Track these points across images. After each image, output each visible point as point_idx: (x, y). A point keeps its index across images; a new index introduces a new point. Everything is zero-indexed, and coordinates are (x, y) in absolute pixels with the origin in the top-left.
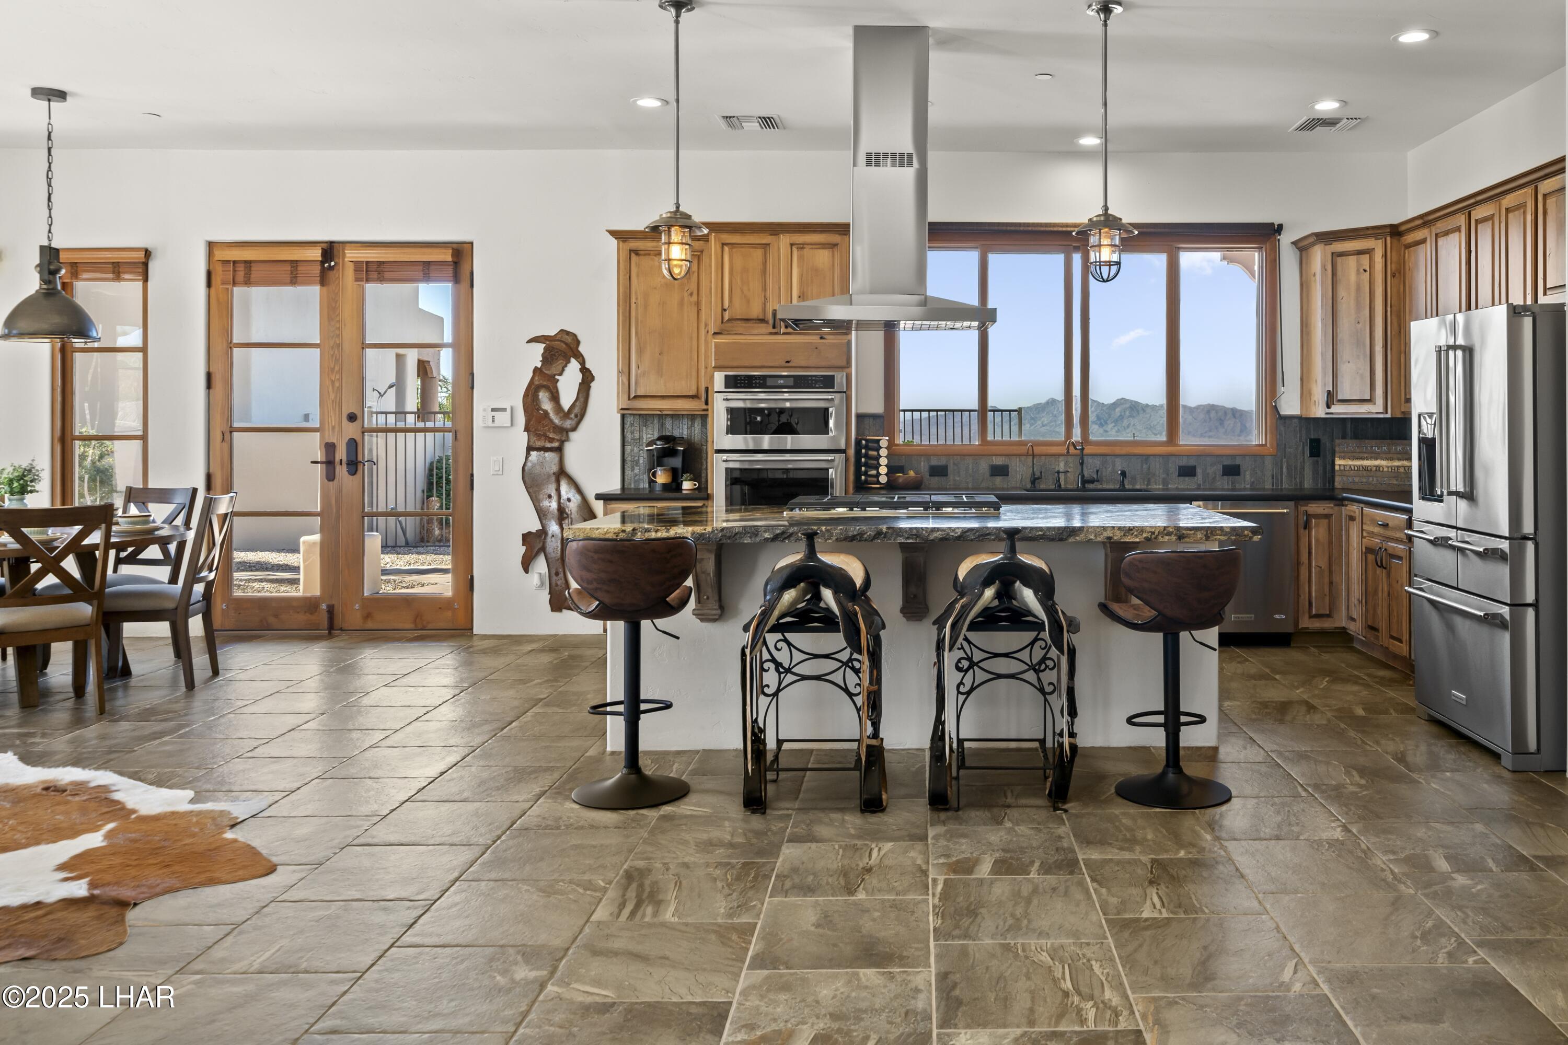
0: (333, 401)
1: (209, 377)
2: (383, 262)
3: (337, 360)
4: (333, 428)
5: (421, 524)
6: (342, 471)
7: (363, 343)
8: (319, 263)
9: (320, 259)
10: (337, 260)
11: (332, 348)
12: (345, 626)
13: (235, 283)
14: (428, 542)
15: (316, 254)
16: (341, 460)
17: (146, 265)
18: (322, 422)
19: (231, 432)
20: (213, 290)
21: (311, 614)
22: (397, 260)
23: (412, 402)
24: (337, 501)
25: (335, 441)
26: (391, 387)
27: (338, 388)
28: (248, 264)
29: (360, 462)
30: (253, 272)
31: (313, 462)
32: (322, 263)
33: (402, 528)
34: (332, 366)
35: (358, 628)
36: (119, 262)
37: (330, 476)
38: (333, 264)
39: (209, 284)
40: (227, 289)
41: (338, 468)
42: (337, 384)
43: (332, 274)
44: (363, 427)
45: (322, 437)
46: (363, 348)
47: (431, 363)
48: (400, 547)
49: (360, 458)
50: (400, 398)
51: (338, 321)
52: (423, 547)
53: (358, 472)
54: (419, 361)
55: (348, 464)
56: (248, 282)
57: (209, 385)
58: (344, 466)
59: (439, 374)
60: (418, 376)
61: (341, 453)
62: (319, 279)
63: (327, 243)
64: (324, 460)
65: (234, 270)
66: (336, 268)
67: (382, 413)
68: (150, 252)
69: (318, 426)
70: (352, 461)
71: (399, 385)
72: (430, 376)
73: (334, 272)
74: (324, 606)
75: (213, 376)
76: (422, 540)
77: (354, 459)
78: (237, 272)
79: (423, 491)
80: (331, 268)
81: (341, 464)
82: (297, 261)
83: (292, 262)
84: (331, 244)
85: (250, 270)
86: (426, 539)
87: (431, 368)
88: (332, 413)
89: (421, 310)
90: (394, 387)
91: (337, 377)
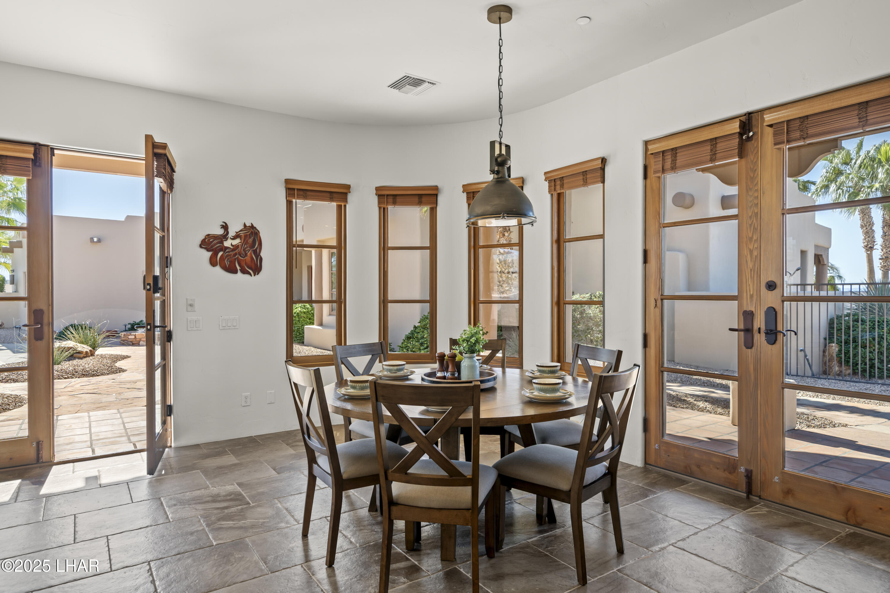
0: (751, 270)
1: (645, 253)
2: (807, 117)
3: (755, 229)
4: (752, 296)
5: (823, 361)
6: (760, 339)
7: (783, 209)
8: (737, 136)
9: (738, 130)
10: (755, 130)
11: (750, 217)
12: (764, 495)
13: (663, 171)
14: (829, 375)
15: (735, 127)
16: (759, 329)
17: (603, 169)
18: (740, 290)
19: (662, 300)
20: (648, 181)
21: (730, 473)
22: (823, 110)
23: (811, 278)
24: (755, 370)
25: (753, 310)
26: (798, 270)
27: (756, 256)
28: (674, 151)
29: (780, 332)
30: (678, 158)
31: (731, 330)
32: (741, 134)
33: (809, 364)
34: (750, 235)
35: (778, 501)
36: (586, 171)
37: (749, 344)
38: (751, 134)
39: (645, 177)
40: (659, 177)
41: (756, 336)
42: (755, 253)
43: (750, 145)
44: (783, 295)
45: (740, 306)
46: (783, 214)
47: (823, 256)
48: (808, 377)
49: (780, 328)
50: (804, 276)
51: (757, 191)
52: (825, 379)
53: (778, 342)
54: (815, 255)
55: (766, 333)
56: (674, 168)
57: (645, 261)
58: (763, 335)
59: (828, 262)
60: (815, 264)
61: (760, 322)
62: (737, 151)
63: (745, 115)
64: (742, 327)
65: (663, 160)
66: (754, 138)
67: (794, 285)
68: (606, 159)
69: (737, 294)
70: (771, 331)
71: (803, 269)
72: (822, 263)
73: (753, 142)
74: (742, 469)
75: (648, 252)
76: (825, 373)
77: (773, 328)
78: (666, 161)
79: (825, 339)
80: (749, 139)
81: (759, 332)
82: (716, 138)
83: (711, 140)
84: (749, 114)
85: (676, 156)
86: (828, 372)
87: (823, 259)
88: (750, 282)
89: (817, 224)
90: (800, 271)
91: (756, 246)
